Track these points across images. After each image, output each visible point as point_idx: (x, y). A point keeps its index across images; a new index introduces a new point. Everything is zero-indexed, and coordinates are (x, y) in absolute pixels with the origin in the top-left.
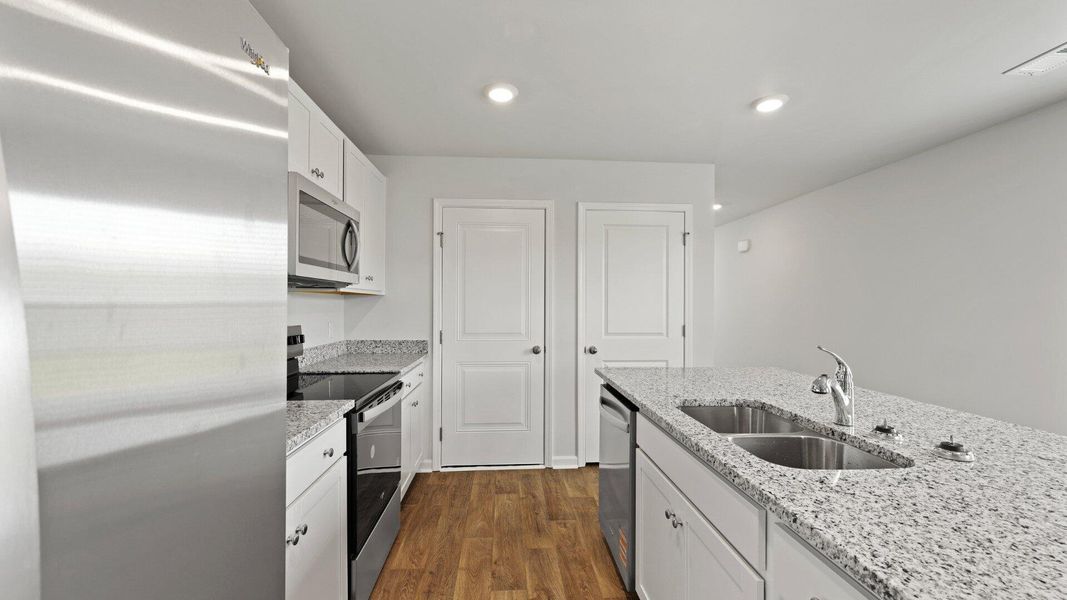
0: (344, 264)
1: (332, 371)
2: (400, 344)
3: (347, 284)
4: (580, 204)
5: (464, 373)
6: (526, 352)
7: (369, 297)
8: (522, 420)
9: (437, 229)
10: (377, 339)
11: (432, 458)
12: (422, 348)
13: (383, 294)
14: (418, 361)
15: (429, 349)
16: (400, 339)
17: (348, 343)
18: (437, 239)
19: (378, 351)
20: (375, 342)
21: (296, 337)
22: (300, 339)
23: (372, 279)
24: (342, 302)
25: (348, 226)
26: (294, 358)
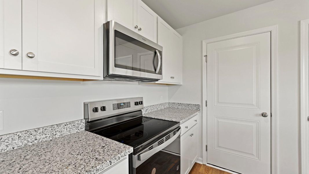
0: (154, 70)
1: (153, 117)
2: (188, 105)
3: (157, 80)
4: (302, 22)
5: (218, 122)
6: (257, 115)
7: (176, 86)
8: (255, 153)
9: (204, 54)
10: (180, 103)
11: (202, 158)
12: (198, 108)
13: (182, 84)
14: (195, 114)
15: (201, 109)
16: (189, 103)
17: (169, 103)
18: (204, 58)
19: (180, 107)
20: (179, 103)
21: (140, 102)
22: (141, 103)
23: (173, 78)
24: (167, 88)
25: (156, 53)
26: (141, 110)
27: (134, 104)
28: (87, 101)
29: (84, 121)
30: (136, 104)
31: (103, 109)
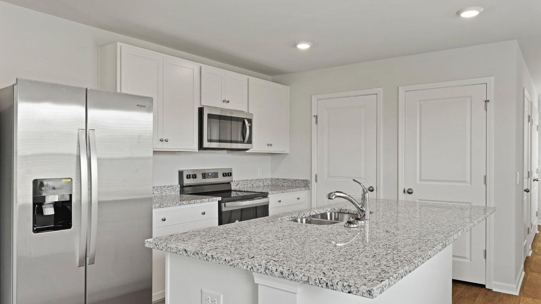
0: (242, 140)
2: (296, 181)
3: (247, 149)
4: (400, 88)
7: (281, 155)
9: (314, 113)
12: (306, 184)
13: (288, 152)
15: (310, 185)
16: (296, 178)
17: (272, 180)
18: (314, 119)
19: (285, 184)
20: (284, 179)
21: (228, 173)
22: (230, 174)
23: (271, 145)
24: (269, 157)
25: (244, 122)
26: (229, 183)
27: (222, 175)
28: (181, 169)
29: (179, 186)
30: (225, 175)
31: (195, 176)
